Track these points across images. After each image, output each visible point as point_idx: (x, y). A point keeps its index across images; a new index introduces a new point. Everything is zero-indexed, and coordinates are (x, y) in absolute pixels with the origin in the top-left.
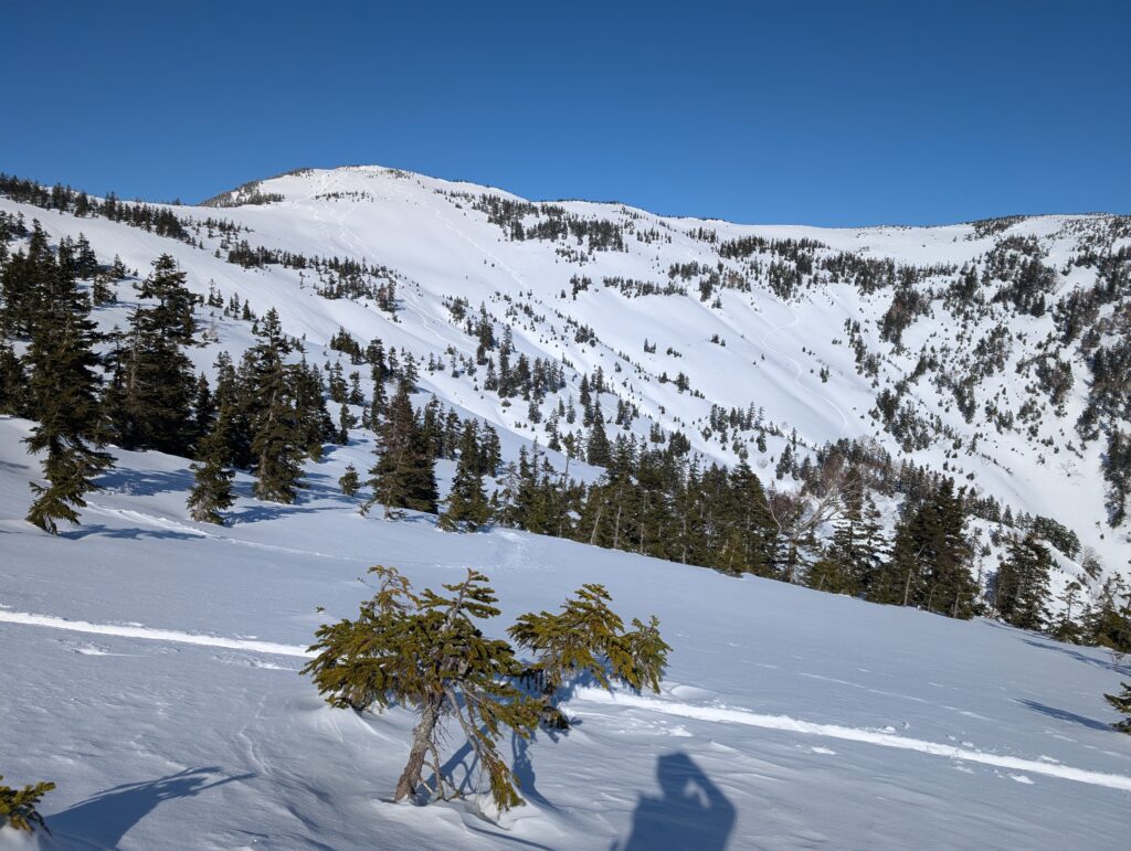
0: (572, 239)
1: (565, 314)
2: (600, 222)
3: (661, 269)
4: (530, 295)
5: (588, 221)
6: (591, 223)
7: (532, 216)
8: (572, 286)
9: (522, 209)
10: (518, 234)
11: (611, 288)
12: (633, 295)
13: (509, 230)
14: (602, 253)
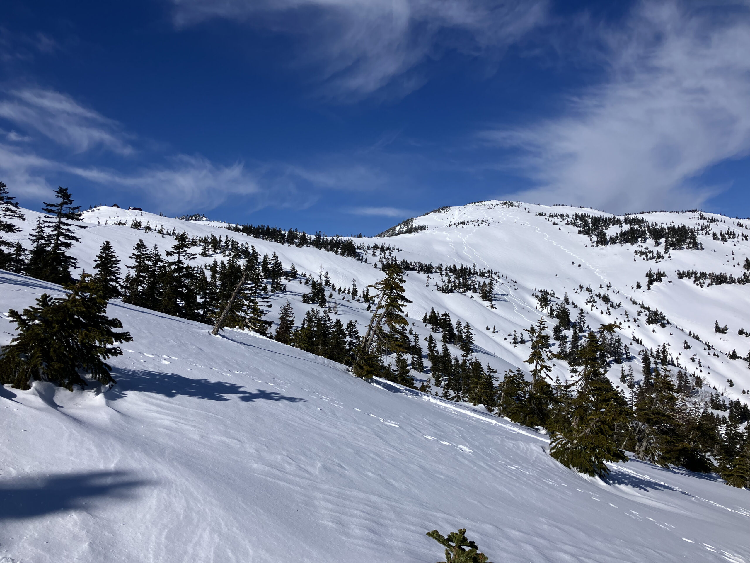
0: (650, 242)
1: (639, 301)
2: (676, 227)
3: (736, 262)
4: (608, 287)
5: (666, 227)
6: (668, 228)
7: (616, 227)
8: (647, 279)
9: (607, 222)
10: (603, 241)
11: (685, 280)
12: (705, 285)
13: (595, 238)
14: (678, 252)
